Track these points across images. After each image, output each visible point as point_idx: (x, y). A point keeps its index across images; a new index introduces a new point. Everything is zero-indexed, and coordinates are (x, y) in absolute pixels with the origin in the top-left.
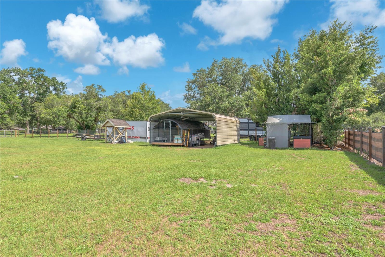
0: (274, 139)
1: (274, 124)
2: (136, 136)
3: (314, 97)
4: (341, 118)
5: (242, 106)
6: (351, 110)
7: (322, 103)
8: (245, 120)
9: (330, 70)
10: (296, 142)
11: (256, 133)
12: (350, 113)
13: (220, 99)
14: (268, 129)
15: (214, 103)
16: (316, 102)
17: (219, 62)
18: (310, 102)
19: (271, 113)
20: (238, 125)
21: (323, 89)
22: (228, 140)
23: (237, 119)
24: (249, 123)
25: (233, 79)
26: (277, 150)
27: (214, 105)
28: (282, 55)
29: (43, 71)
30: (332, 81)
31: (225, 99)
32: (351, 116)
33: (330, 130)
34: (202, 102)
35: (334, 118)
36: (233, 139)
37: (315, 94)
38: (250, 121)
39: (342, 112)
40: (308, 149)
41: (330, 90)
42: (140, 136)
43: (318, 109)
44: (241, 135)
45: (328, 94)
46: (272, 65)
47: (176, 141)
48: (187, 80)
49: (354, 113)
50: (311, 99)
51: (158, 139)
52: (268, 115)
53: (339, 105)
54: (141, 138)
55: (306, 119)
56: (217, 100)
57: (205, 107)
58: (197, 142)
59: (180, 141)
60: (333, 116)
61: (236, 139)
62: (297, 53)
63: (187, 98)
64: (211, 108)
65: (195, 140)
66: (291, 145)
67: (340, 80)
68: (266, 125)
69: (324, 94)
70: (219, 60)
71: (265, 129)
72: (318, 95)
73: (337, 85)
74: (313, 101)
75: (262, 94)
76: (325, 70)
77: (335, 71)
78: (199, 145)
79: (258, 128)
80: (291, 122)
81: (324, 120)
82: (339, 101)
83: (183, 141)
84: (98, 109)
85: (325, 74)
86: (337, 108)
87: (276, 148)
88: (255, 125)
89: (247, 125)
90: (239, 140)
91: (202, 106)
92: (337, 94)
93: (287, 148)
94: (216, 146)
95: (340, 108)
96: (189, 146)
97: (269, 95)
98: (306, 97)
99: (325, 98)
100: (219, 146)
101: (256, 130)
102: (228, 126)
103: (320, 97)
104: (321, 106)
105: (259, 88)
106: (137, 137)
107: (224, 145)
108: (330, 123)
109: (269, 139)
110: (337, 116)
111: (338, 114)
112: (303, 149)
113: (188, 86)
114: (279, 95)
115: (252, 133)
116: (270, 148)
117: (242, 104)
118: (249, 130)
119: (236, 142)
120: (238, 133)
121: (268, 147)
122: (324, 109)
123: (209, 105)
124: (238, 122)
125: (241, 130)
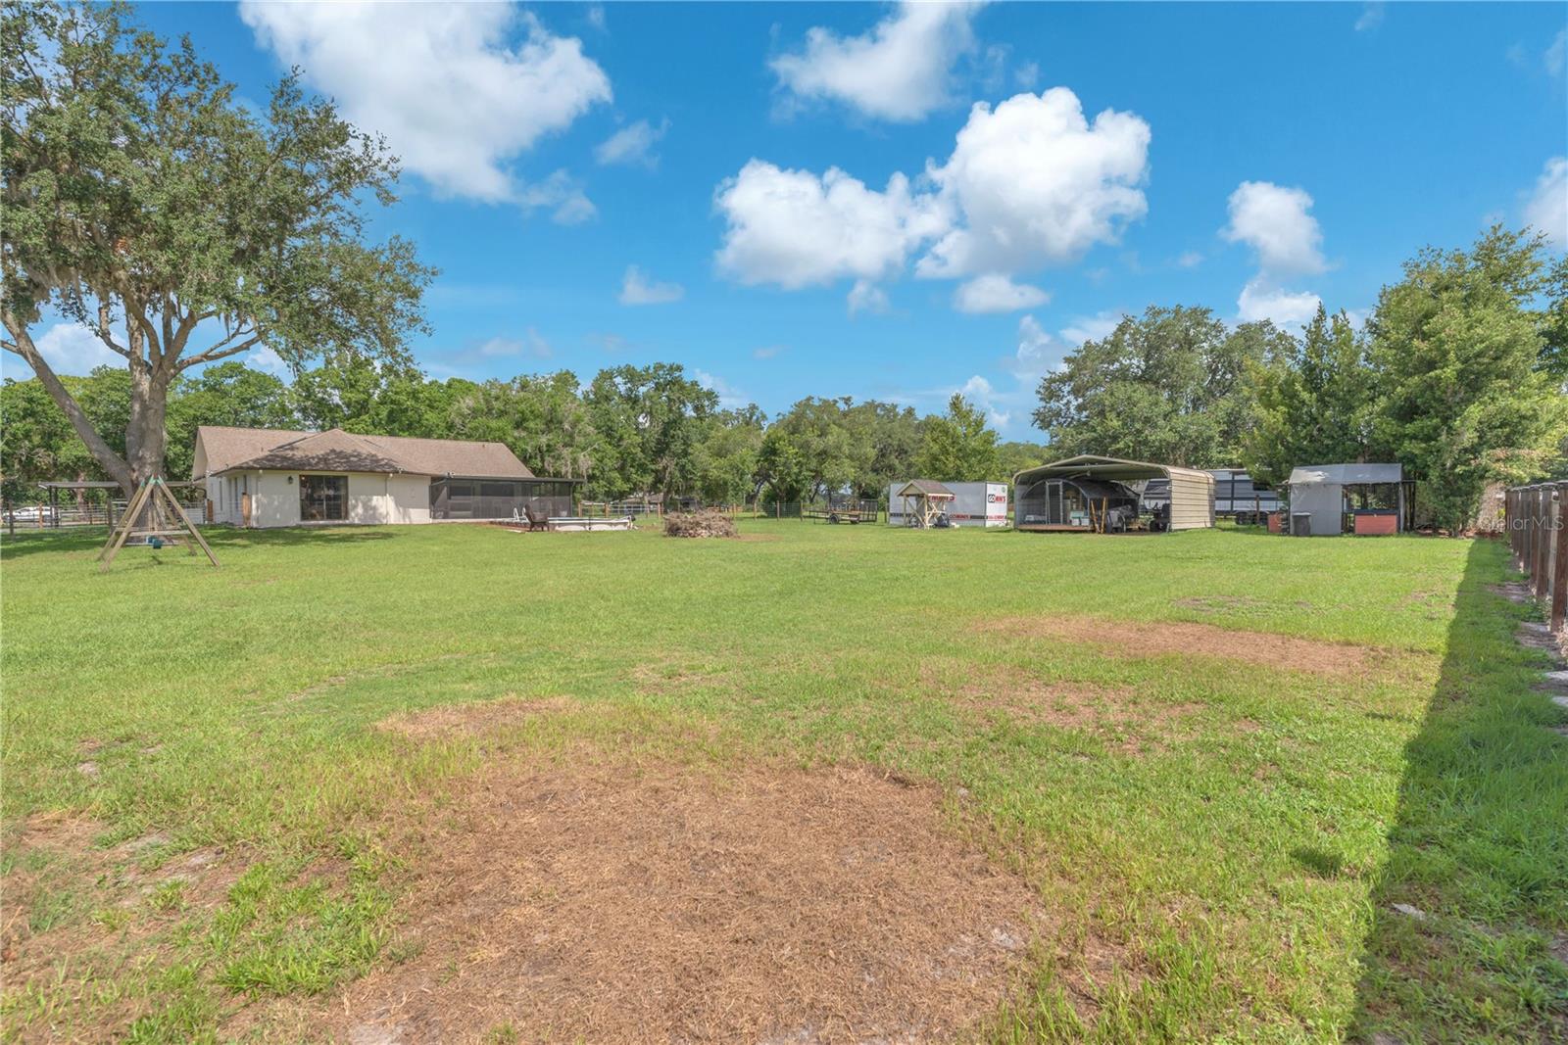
0: (1307, 517)
1: (1307, 486)
2: (961, 513)
3: (1410, 428)
4: (1474, 471)
5: (1211, 438)
6: (1500, 453)
7: (1428, 439)
8: (1225, 474)
9: (1449, 373)
10: (1360, 522)
11: (1258, 507)
12: (1498, 460)
13: (1147, 420)
14: (1292, 496)
15: (1130, 433)
16: (1414, 437)
17: (1137, 321)
18: (1399, 438)
19: (1300, 459)
20: (1212, 487)
21: (1432, 411)
22: (1193, 519)
23: (1209, 475)
24: (1233, 482)
25: (1183, 367)
26: (1313, 539)
27: (1129, 438)
28: (1329, 323)
29: (679, 369)
30: (1455, 393)
31: (1161, 422)
32: (1501, 467)
33: (1447, 496)
34: (1095, 431)
35: (1459, 470)
36: (1202, 519)
37: (1412, 420)
38: (1237, 478)
39: (1476, 458)
40: (1389, 535)
41: (1449, 413)
42: (969, 514)
43: (1417, 452)
44: (1217, 513)
45: (1445, 420)
46: (1302, 349)
47: (1076, 522)
48: (1048, 376)
49: (1507, 459)
50: (1401, 430)
51: (1032, 518)
52: (1292, 466)
53: (1467, 445)
54: (973, 517)
55: (1392, 474)
56: (1138, 426)
57: (1102, 442)
58: (1120, 525)
59: (1086, 522)
60: (1454, 466)
61: (1208, 519)
62: (1375, 320)
63: (1044, 420)
64: (1121, 445)
65: (1116, 519)
66: (1348, 529)
67: (1479, 389)
68: (1287, 488)
69: (1434, 421)
70: (1140, 317)
71: (1285, 496)
72: (1418, 423)
73: (1468, 401)
74: (1406, 435)
75: (1274, 418)
76: (1438, 372)
77: (1461, 374)
78: (1122, 531)
79: (1262, 494)
80: (1349, 481)
81: (1434, 475)
82: (1469, 437)
83: (1091, 521)
84: (819, 454)
85: (1438, 379)
86: (1466, 450)
87: (1311, 536)
88: (1251, 486)
89: (1229, 486)
90: (1213, 523)
91: (1095, 439)
92: (1462, 422)
93: (1341, 535)
94: (1170, 530)
95: (1474, 450)
96: (1105, 532)
97: (1293, 420)
98: (1391, 427)
99: (1436, 428)
100: (1176, 530)
101: (1258, 499)
102: (1192, 491)
103: (1422, 428)
104: (1423, 445)
105: (1270, 405)
106: (963, 517)
107: (1185, 530)
108: (1447, 482)
109: (1295, 517)
110: (1464, 468)
111: (1467, 462)
112: (1378, 536)
113: (1047, 389)
114: (1320, 420)
115: (1241, 506)
116: (1297, 534)
117: (1209, 433)
118: (1232, 499)
119: (1209, 525)
120: (1212, 506)
121: (1292, 530)
122: (1431, 452)
123: (1115, 439)
124: (1211, 481)
125: (1218, 499)
